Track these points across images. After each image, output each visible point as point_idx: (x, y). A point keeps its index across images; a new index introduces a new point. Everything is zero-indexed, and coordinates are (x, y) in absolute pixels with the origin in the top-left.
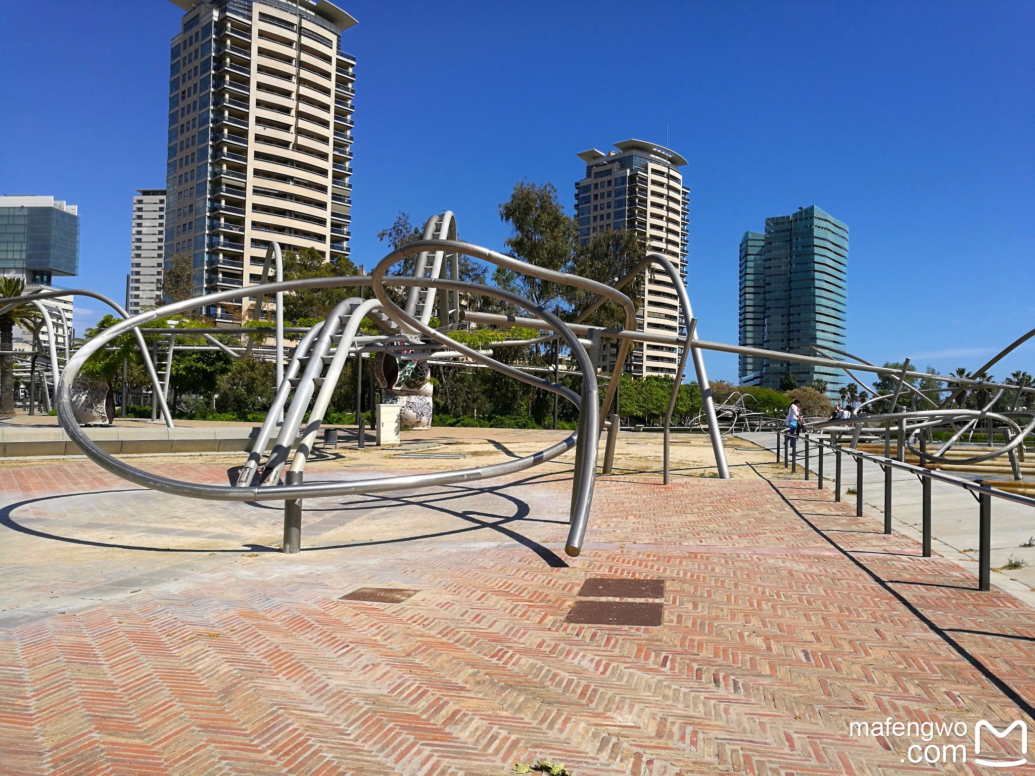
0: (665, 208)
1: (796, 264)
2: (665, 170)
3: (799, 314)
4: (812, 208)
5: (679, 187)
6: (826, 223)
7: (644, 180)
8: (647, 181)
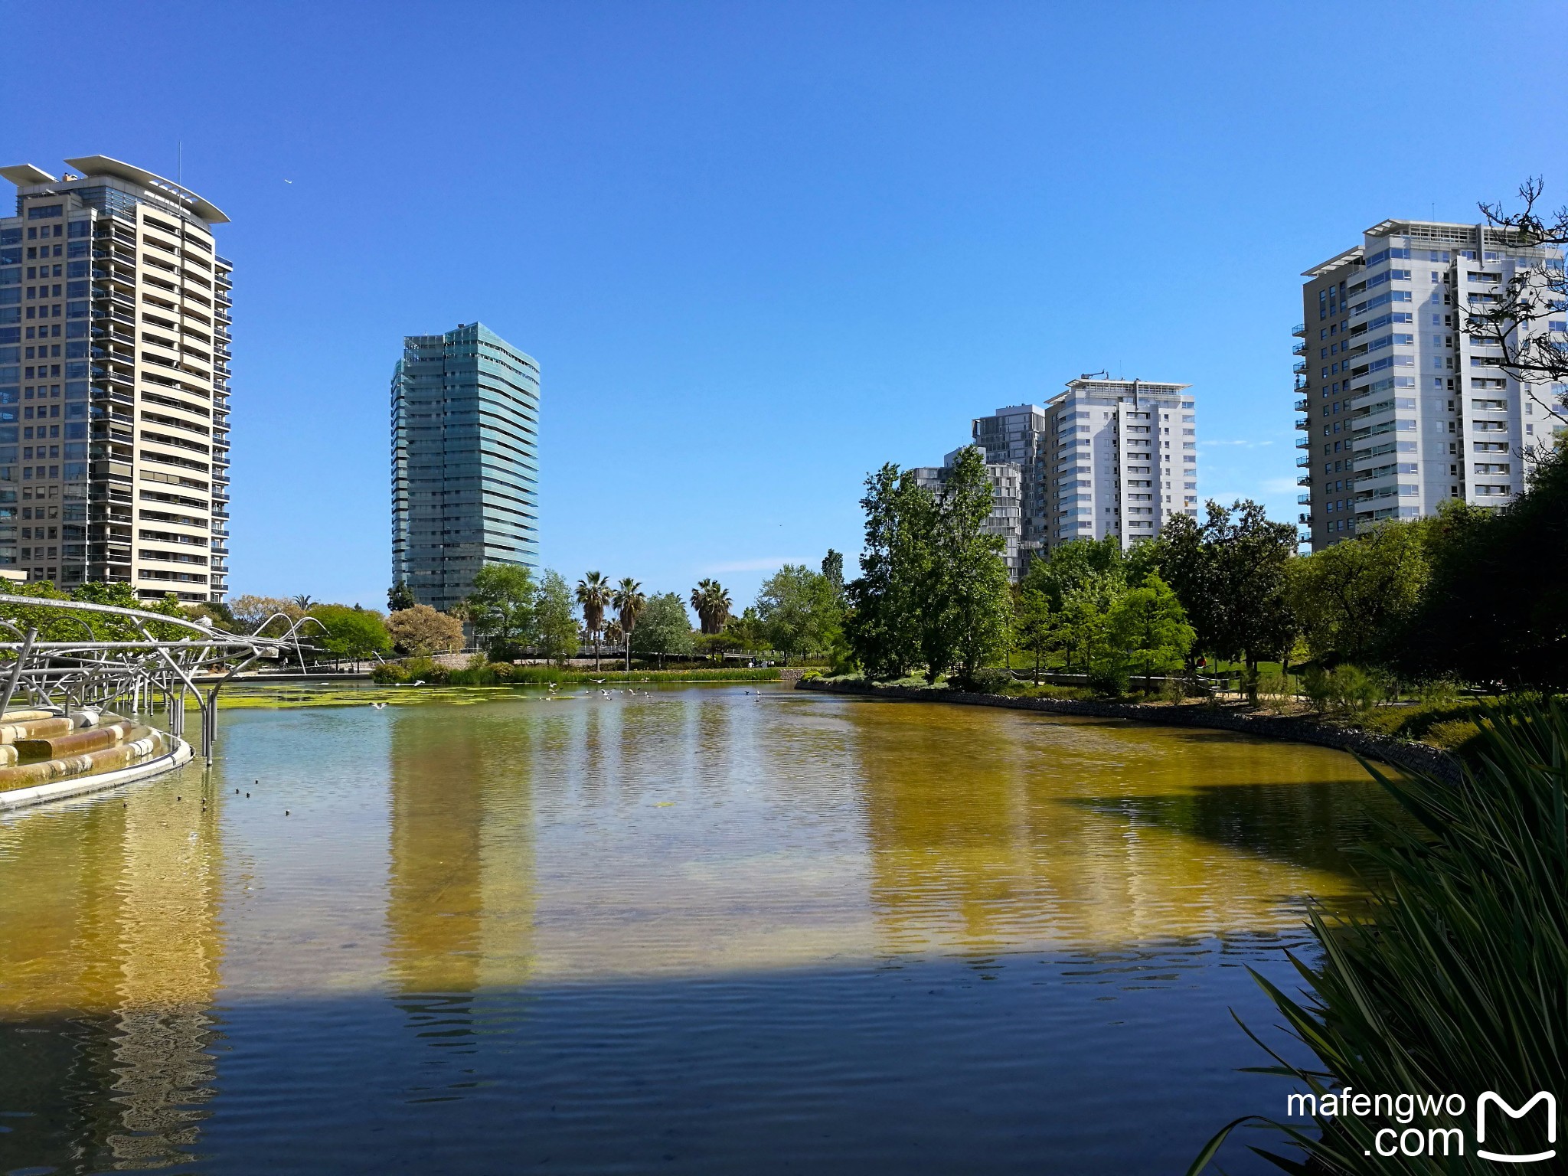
0: (176, 290)
1: (453, 413)
2: (176, 223)
3: (458, 492)
4: (475, 327)
5: (210, 258)
6: (499, 352)
7: (131, 235)
8: (134, 235)
